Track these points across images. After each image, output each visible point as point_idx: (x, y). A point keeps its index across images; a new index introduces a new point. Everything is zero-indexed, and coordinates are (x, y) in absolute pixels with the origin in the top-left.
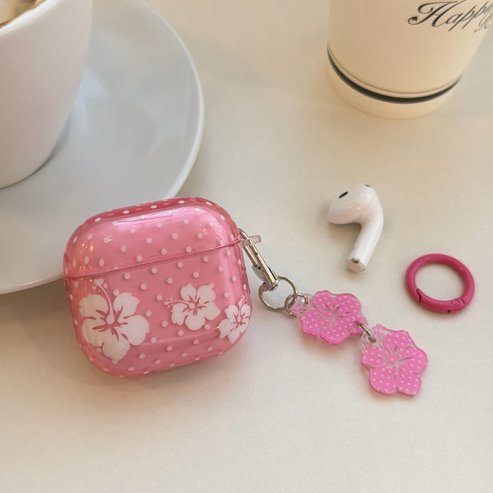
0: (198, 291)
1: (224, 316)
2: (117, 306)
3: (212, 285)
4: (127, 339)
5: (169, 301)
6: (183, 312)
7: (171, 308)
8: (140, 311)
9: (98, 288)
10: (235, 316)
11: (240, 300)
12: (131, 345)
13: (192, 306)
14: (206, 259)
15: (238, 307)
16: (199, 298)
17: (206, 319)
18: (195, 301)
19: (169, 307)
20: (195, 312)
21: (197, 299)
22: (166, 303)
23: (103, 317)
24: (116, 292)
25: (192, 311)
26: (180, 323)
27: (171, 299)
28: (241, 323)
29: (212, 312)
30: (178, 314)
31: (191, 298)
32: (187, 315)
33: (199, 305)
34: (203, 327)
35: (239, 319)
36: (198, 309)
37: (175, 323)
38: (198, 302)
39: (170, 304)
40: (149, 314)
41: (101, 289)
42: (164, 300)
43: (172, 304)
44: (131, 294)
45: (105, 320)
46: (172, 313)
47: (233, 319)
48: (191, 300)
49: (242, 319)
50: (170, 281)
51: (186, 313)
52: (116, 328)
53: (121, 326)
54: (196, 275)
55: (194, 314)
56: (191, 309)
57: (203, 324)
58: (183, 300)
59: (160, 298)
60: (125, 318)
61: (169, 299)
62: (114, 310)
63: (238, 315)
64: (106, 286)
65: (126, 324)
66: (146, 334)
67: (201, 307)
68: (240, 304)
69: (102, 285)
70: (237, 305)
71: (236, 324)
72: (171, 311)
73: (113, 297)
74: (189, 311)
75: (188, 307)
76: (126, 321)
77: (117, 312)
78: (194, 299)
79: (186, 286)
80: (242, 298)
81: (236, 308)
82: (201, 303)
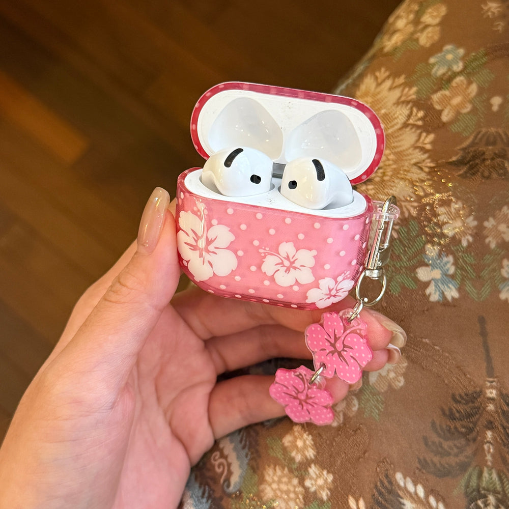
0: (298, 252)
1: (316, 285)
2: (211, 234)
3: (314, 252)
4: (212, 267)
5: (265, 249)
6: (276, 265)
7: (265, 257)
8: (232, 247)
9: (198, 210)
10: (329, 289)
11: (341, 275)
12: (214, 273)
13: (287, 263)
14: (318, 225)
15: (336, 282)
16: (297, 259)
17: (296, 280)
18: (292, 260)
19: (263, 255)
20: (288, 270)
21: (294, 259)
22: (261, 251)
23: (196, 239)
24: (214, 222)
25: (285, 268)
26: (269, 274)
27: (267, 249)
28: (335, 296)
30: (270, 265)
31: (288, 256)
32: (278, 270)
33: (294, 265)
34: (291, 286)
35: (334, 292)
36: (291, 269)
37: (263, 271)
38: (293, 262)
39: (264, 253)
40: (240, 253)
41: (201, 213)
42: (259, 247)
43: (267, 254)
44: (229, 229)
45: (196, 241)
46: (264, 262)
47: (326, 291)
48: (288, 258)
49: (337, 292)
50: (272, 232)
51: (278, 267)
52: (204, 253)
53: (210, 253)
54: (301, 236)
55: (286, 272)
56: (284, 266)
57: (292, 284)
58: (279, 254)
59: (256, 243)
60: (216, 248)
62: (207, 236)
63: (333, 289)
64: (206, 212)
65: (216, 254)
66: (232, 270)
67: (295, 268)
68: (340, 279)
69: (203, 210)
70: (335, 279)
71: (329, 296)
72: (264, 260)
73: (209, 226)
74: (282, 267)
75: (282, 263)
76: (216, 251)
77: (210, 240)
78: (291, 257)
79: (287, 242)
80: (345, 274)
81: (334, 282)
82: (297, 264)
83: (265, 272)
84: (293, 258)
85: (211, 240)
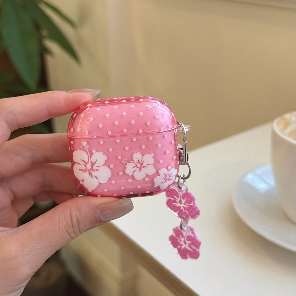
0: (144, 157)
1: (157, 174)
2: (93, 159)
3: (152, 155)
4: (97, 179)
5: (125, 160)
6: (133, 168)
7: (126, 165)
8: (107, 164)
9: (83, 146)
10: (165, 175)
11: (170, 166)
12: (99, 183)
13: (139, 165)
14: (151, 138)
15: (168, 170)
16: (144, 161)
17: (146, 174)
18: (141, 163)
20: (140, 169)
22: (123, 161)
23: (85, 164)
24: (94, 151)
25: (138, 169)
26: (130, 174)
27: (126, 159)
28: (169, 179)
29: (151, 170)
30: (130, 169)
31: (139, 161)
32: (135, 171)
33: (143, 165)
34: (144, 178)
35: (168, 177)
36: (142, 168)
37: (127, 174)
39: (125, 162)
40: (112, 166)
41: (85, 148)
43: (127, 163)
44: (103, 153)
45: (85, 166)
46: (126, 168)
47: (164, 177)
48: (139, 162)
49: (170, 177)
50: (127, 148)
51: (135, 169)
52: (91, 172)
53: (95, 171)
54: (143, 147)
55: (139, 170)
56: (138, 167)
57: (144, 177)
58: (133, 161)
59: (119, 158)
60: (98, 167)
61: (125, 159)
62: (91, 161)
63: (167, 174)
64: (88, 146)
65: (98, 170)
66: (109, 178)
67: (144, 167)
68: (169, 168)
69: (86, 146)
70: (167, 168)
71: (165, 180)
73: (92, 154)
74: (137, 168)
75: (136, 166)
76: (98, 168)
78: (140, 161)
79: (136, 153)
80: (172, 165)
81: (166, 170)
82: (144, 164)
83: (128, 174)
84: (141, 161)
85: (94, 162)
